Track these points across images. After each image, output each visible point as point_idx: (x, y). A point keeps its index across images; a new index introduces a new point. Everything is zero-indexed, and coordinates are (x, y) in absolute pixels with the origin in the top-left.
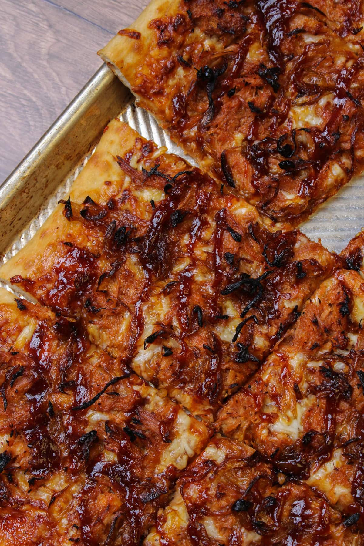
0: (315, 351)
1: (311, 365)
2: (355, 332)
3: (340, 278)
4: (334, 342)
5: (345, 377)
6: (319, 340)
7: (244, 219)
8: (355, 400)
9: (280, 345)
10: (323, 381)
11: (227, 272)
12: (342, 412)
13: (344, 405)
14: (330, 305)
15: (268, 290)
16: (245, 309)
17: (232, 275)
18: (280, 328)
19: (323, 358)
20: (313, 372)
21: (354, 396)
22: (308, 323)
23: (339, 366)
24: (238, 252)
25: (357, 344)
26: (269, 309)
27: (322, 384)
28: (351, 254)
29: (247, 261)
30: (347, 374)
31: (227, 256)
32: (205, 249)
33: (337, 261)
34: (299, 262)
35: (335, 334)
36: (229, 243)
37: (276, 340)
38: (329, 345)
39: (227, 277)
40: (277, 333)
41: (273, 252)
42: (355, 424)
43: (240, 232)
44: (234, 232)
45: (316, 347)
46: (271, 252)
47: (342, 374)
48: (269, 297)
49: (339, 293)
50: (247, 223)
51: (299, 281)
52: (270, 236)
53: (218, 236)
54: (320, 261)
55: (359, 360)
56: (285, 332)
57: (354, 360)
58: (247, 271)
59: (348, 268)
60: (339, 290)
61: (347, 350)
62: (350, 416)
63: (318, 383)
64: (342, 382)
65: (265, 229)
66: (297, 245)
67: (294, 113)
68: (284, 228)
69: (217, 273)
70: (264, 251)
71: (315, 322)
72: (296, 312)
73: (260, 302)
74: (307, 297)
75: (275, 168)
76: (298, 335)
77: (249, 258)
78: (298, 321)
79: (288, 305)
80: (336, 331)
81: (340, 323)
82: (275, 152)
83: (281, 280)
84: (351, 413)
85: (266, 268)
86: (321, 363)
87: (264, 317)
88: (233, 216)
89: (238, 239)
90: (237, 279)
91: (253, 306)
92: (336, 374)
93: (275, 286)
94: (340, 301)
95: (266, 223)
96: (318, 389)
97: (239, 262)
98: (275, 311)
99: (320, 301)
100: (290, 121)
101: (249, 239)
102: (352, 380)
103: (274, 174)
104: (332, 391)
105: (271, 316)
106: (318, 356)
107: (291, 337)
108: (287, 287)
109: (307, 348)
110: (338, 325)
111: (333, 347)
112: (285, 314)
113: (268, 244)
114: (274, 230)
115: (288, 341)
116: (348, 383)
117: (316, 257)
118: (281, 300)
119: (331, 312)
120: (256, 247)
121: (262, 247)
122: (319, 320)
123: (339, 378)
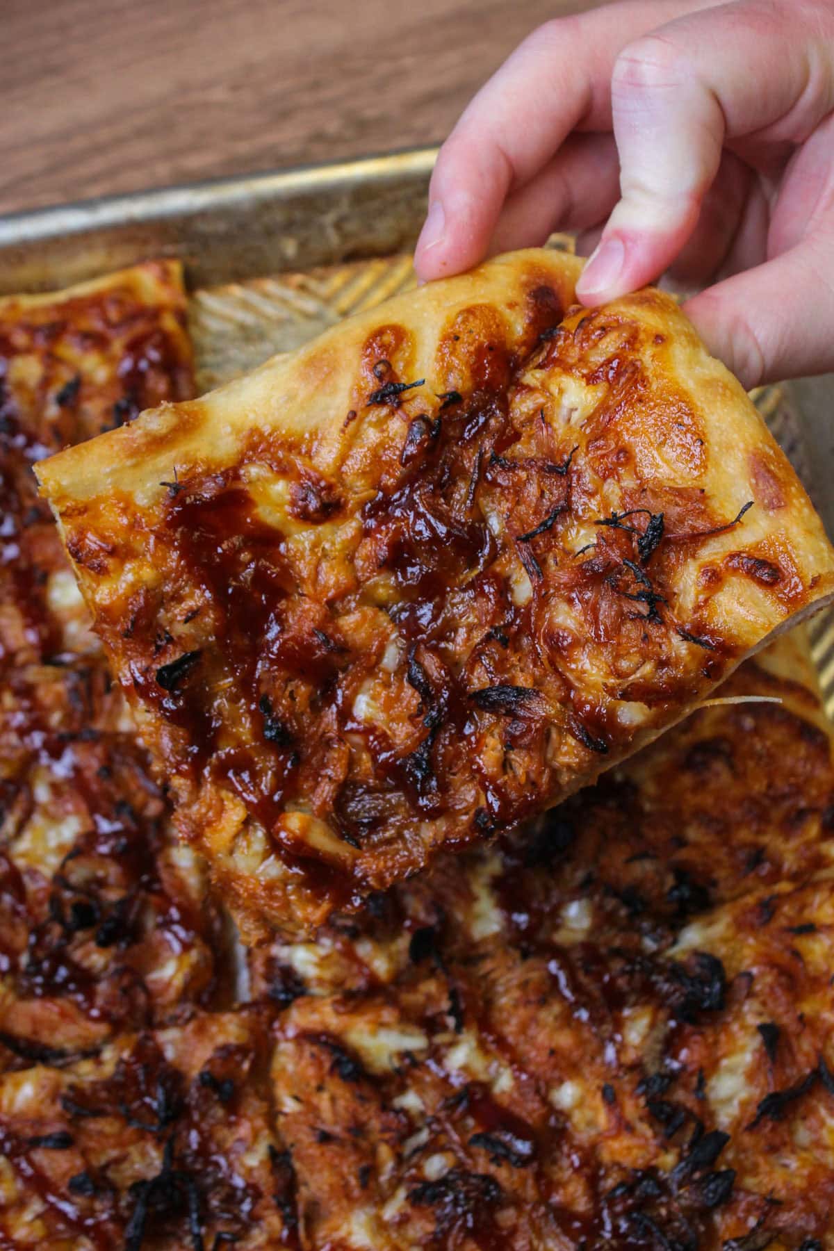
0: (372, 1184)
1: (390, 1212)
2: (402, 1089)
3: (291, 1033)
4: (387, 1136)
5: (460, 1172)
6: (361, 1160)
7: (42, 1102)
8: (515, 1191)
9: (310, 1234)
10: (433, 1213)
11: (103, 1211)
12: (514, 1230)
13: (507, 1216)
14: (320, 1088)
15: (198, 1172)
16: (193, 1241)
17: (115, 1206)
18: (280, 1206)
19: (396, 1182)
20: (404, 1221)
21: (506, 1184)
22: (314, 1151)
23: (435, 1166)
24: (87, 1163)
25: (424, 1103)
26: (232, 1199)
27: (439, 1220)
28: (268, 978)
29: (118, 1161)
30: (460, 1164)
31: (76, 1187)
32: (28, 1216)
33: (259, 1014)
34: (202, 1075)
35: (375, 1124)
36: (58, 1164)
37: (293, 1231)
38: (384, 1152)
39: (112, 1219)
40: (284, 1220)
41: (144, 1104)
42: (554, 1227)
43: (55, 1128)
44: (49, 1138)
45: (368, 1174)
46: (140, 1107)
47: (450, 1172)
48: (209, 1180)
49: (313, 1055)
50: (53, 1101)
51: (233, 1105)
52: (110, 1085)
53: (29, 1171)
54: (232, 1040)
55: (454, 1124)
56: (294, 1204)
57: (444, 1131)
58: (132, 1177)
59: (286, 1005)
60: (309, 1049)
61: (419, 1130)
62: (532, 1223)
63: (430, 1227)
64: (466, 1183)
65: (94, 1083)
66: (170, 1054)
67: (23, 855)
68: (122, 1049)
69: (86, 1231)
70: (128, 1118)
71: (325, 1138)
72: (279, 1158)
73: (204, 1202)
74: (272, 1114)
75: (97, 959)
76: (320, 1189)
77: (114, 1153)
78: (297, 1165)
79: (255, 1159)
80: (370, 1118)
81: (362, 1099)
82: (68, 936)
83: (201, 1133)
84: (530, 1216)
85: (159, 1141)
86: (402, 1194)
87: (236, 1219)
88: (19, 1117)
89: (65, 1142)
90: (131, 1206)
91: (201, 1221)
92: (443, 1181)
93: (203, 1152)
94: (327, 1065)
95: (86, 1072)
96: (440, 1236)
97: (105, 1179)
98: (244, 1190)
99: (297, 1098)
100: (33, 873)
101: (83, 1124)
102: (476, 1165)
103: (106, 967)
104: (465, 1213)
105: (246, 1207)
106: (385, 1186)
107: (314, 1205)
108: (222, 1133)
109: (356, 1193)
110: (362, 1106)
111: (393, 1147)
112: (264, 1179)
113: (122, 1101)
114: (109, 1069)
115: (313, 1215)
116: (475, 1176)
117: (221, 1040)
118: (237, 1164)
119: (333, 1099)
120: (107, 1126)
121: (117, 1116)
122: (326, 1128)
123: (454, 1181)
